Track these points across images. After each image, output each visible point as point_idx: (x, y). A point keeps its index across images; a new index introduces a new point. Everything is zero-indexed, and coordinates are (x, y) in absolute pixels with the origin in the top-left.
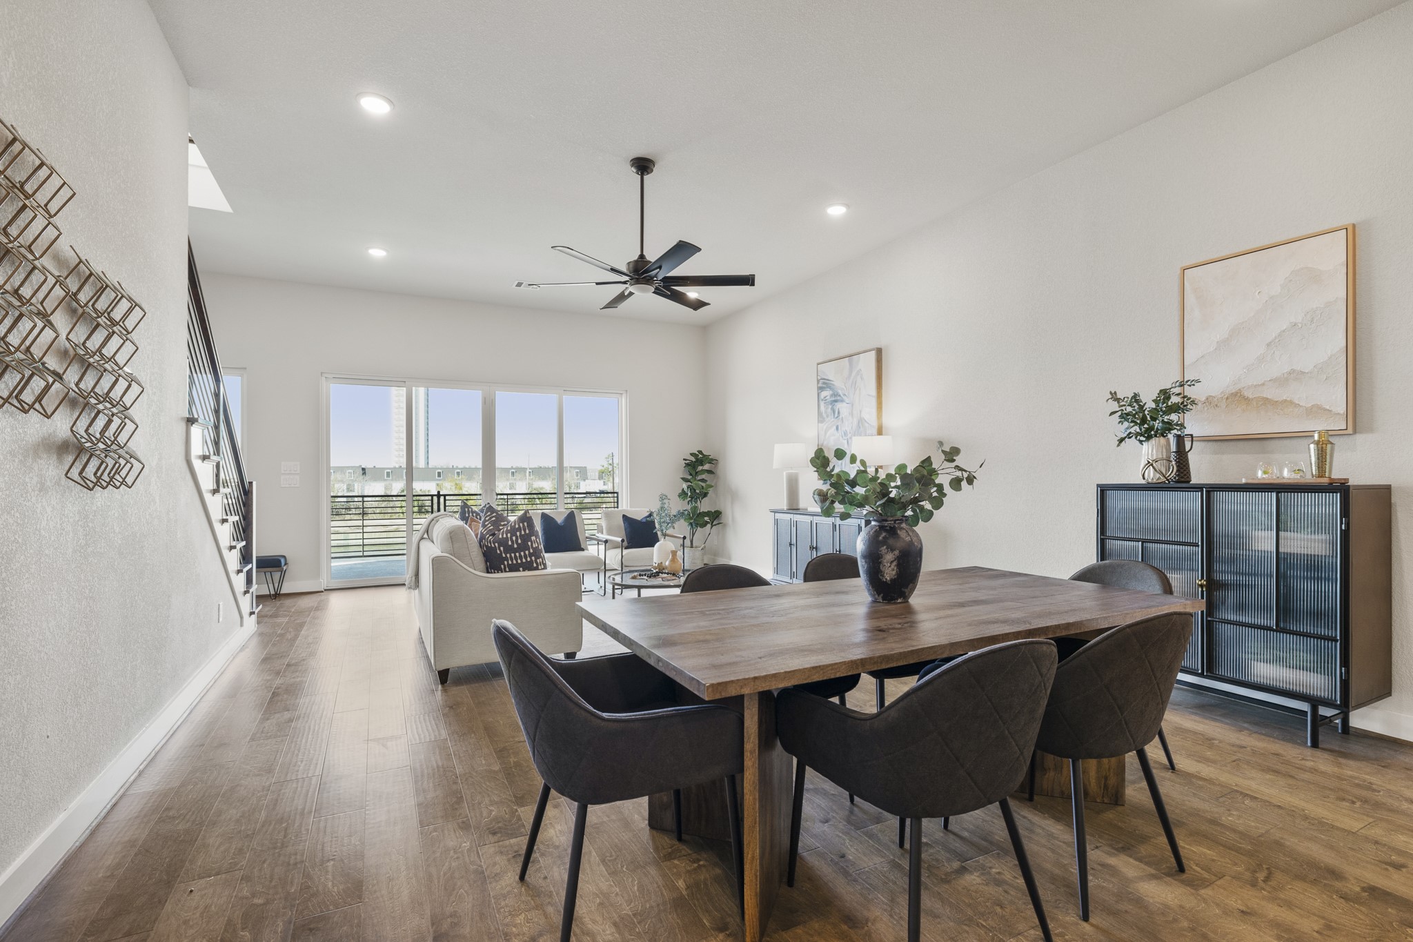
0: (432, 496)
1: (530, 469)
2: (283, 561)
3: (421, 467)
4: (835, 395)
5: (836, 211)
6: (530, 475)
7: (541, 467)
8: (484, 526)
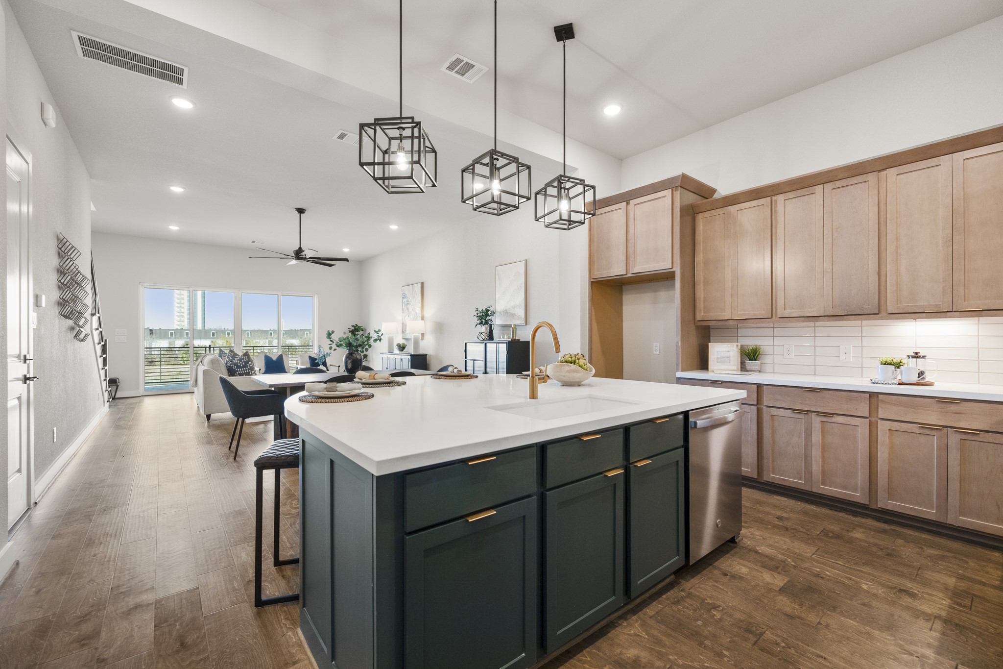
0: (206, 348)
1: (283, 331)
2: (117, 380)
3: (198, 329)
4: (408, 301)
5: (394, 227)
6: (283, 335)
7: (292, 330)
8: (228, 358)
